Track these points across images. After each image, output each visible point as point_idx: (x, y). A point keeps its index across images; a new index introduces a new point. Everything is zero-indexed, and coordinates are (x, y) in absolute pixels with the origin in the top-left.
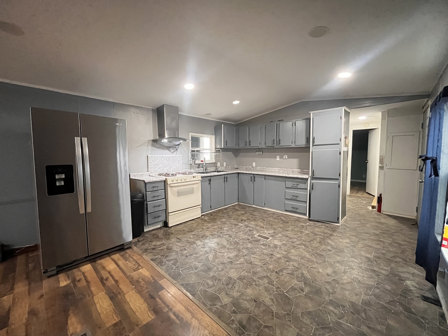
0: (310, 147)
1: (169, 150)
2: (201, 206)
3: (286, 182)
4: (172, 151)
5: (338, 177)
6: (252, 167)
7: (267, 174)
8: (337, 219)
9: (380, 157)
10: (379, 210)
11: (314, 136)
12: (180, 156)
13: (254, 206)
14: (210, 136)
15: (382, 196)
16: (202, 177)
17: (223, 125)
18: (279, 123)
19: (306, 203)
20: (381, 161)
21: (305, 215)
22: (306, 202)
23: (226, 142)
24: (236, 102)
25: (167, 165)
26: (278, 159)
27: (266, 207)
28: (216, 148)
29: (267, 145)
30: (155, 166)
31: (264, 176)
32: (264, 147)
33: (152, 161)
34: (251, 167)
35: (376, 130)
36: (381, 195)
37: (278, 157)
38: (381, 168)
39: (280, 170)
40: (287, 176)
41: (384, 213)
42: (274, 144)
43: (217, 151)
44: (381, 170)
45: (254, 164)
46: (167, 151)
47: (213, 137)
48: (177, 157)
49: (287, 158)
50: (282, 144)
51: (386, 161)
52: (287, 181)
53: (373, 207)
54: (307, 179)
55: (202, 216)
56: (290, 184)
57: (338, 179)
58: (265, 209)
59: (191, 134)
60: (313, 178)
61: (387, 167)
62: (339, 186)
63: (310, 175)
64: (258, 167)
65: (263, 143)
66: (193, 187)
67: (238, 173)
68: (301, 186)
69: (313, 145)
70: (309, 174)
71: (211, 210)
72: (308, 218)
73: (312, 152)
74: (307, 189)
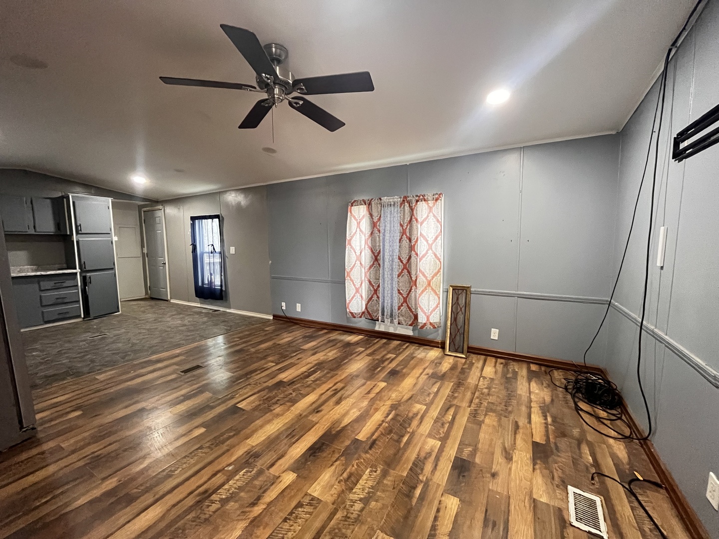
8: (116, 308)
19: (77, 303)
21: (79, 317)
22: (79, 301)
54: (75, 274)
57: (112, 269)
68: (69, 283)
69: (78, 234)
72: (82, 320)
73: (77, 242)
74: (77, 286)
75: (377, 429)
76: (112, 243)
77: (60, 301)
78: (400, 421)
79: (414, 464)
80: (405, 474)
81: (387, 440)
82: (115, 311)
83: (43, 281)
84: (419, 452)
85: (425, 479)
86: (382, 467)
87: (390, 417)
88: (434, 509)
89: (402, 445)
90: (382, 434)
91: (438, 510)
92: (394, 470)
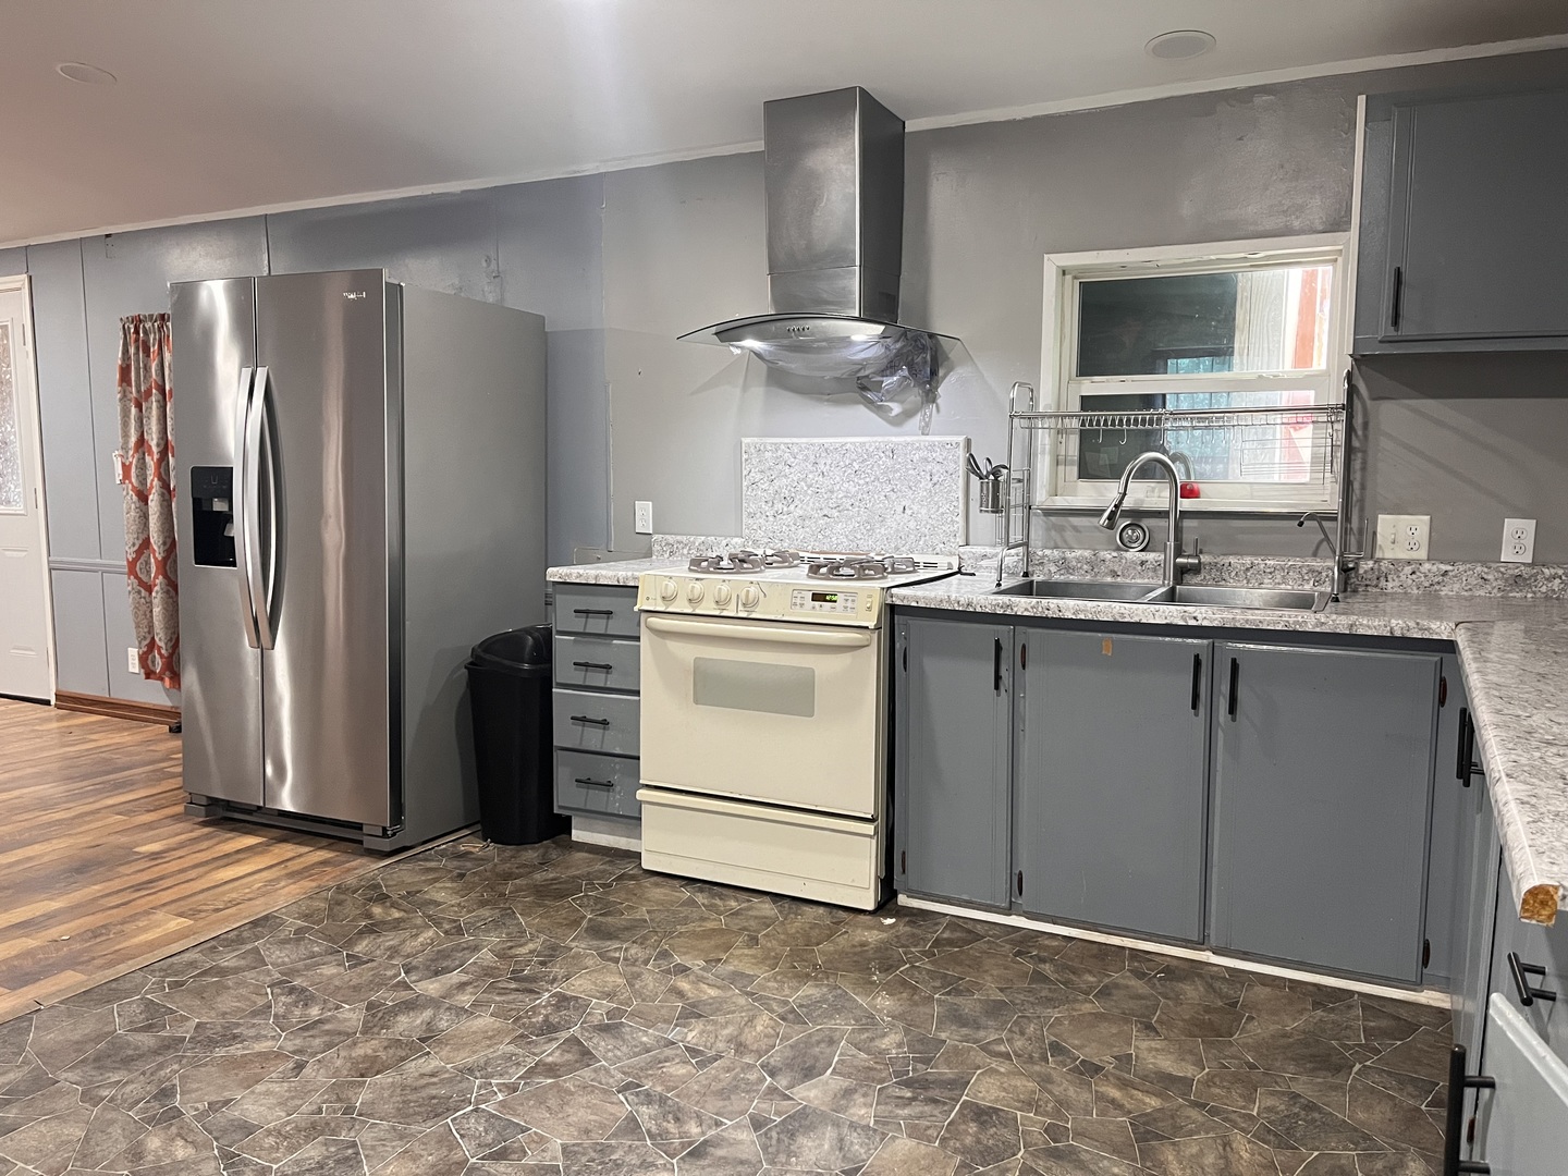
1: (870, 403)
4: (896, 409)
12: (943, 445)
25: (847, 503)
30: (779, 506)
33: (759, 476)
46: (861, 412)
48: (924, 454)
59: (1053, 263)
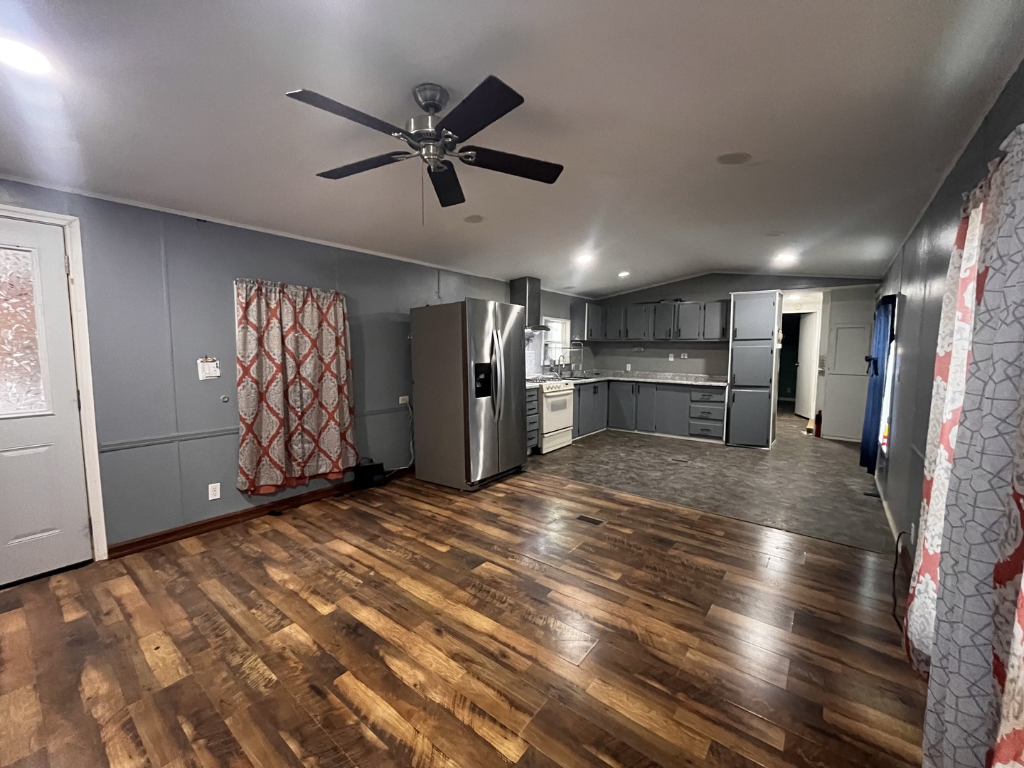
0: (729, 342)
2: (572, 428)
3: (693, 393)
5: (768, 385)
6: (626, 371)
7: (661, 381)
8: (766, 441)
9: (820, 357)
10: (818, 434)
11: (736, 327)
13: (636, 432)
14: (564, 321)
15: (823, 414)
16: (575, 385)
17: (587, 304)
18: (679, 305)
19: (721, 422)
20: (822, 363)
21: (721, 438)
22: (723, 421)
23: (591, 330)
24: (624, 274)
26: (671, 359)
27: (657, 432)
28: (571, 341)
29: (656, 337)
31: (655, 386)
32: (652, 340)
34: (623, 372)
35: (812, 315)
36: (820, 412)
37: (671, 355)
38: (821, 373)
39: (675, 376)
40: (694, 383)
41: (824, 437)
42: (670, 335)
43: (574, 344)
44: (821, 377)
45: (629, 367)
47: (568, 323)
49: (686, 357)
50: (683, 336)
51: (829, 363)
52: (694, 391)
53: (809, 431)
54: (724, 388)
55: (573, 442)
56: (697, 395)
57: (768, 387)
58: (656, 434)
60: (733, 386)
61: (829, 372)
62: (770, 397)
63: (729, 382)
64: (637, 373)
65: (651, 334)
66: (566, 400)
67: (609, 381)
68: (716, 397)
69: (734, 340)
70: (727, 381)
71: (579, 436)
72: (724, 443)
73: (732, 350)
74: (724, 402)
75: (350, 704)
76: (772, 352)
77: (705, 415)
78: (346, 750)
79: (234, 741)
80: (227, 722)
81: (311, 714)
82: (764, 445)
83: (695, 391)
84: (246, 758)
85: (194, 747)
86: (266, 695)
87: (370, 734)
88: (145, 739)
89: (284, 735)
90: (333, 709)
91: (139, 744)
92: (249, 708)
